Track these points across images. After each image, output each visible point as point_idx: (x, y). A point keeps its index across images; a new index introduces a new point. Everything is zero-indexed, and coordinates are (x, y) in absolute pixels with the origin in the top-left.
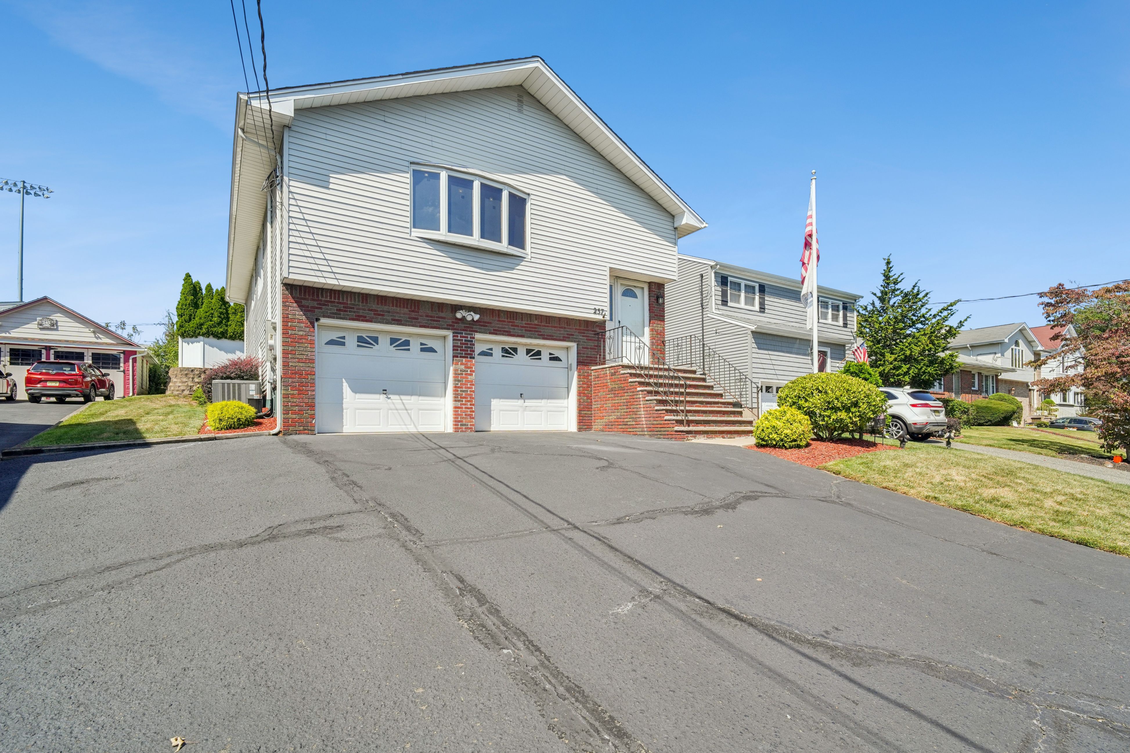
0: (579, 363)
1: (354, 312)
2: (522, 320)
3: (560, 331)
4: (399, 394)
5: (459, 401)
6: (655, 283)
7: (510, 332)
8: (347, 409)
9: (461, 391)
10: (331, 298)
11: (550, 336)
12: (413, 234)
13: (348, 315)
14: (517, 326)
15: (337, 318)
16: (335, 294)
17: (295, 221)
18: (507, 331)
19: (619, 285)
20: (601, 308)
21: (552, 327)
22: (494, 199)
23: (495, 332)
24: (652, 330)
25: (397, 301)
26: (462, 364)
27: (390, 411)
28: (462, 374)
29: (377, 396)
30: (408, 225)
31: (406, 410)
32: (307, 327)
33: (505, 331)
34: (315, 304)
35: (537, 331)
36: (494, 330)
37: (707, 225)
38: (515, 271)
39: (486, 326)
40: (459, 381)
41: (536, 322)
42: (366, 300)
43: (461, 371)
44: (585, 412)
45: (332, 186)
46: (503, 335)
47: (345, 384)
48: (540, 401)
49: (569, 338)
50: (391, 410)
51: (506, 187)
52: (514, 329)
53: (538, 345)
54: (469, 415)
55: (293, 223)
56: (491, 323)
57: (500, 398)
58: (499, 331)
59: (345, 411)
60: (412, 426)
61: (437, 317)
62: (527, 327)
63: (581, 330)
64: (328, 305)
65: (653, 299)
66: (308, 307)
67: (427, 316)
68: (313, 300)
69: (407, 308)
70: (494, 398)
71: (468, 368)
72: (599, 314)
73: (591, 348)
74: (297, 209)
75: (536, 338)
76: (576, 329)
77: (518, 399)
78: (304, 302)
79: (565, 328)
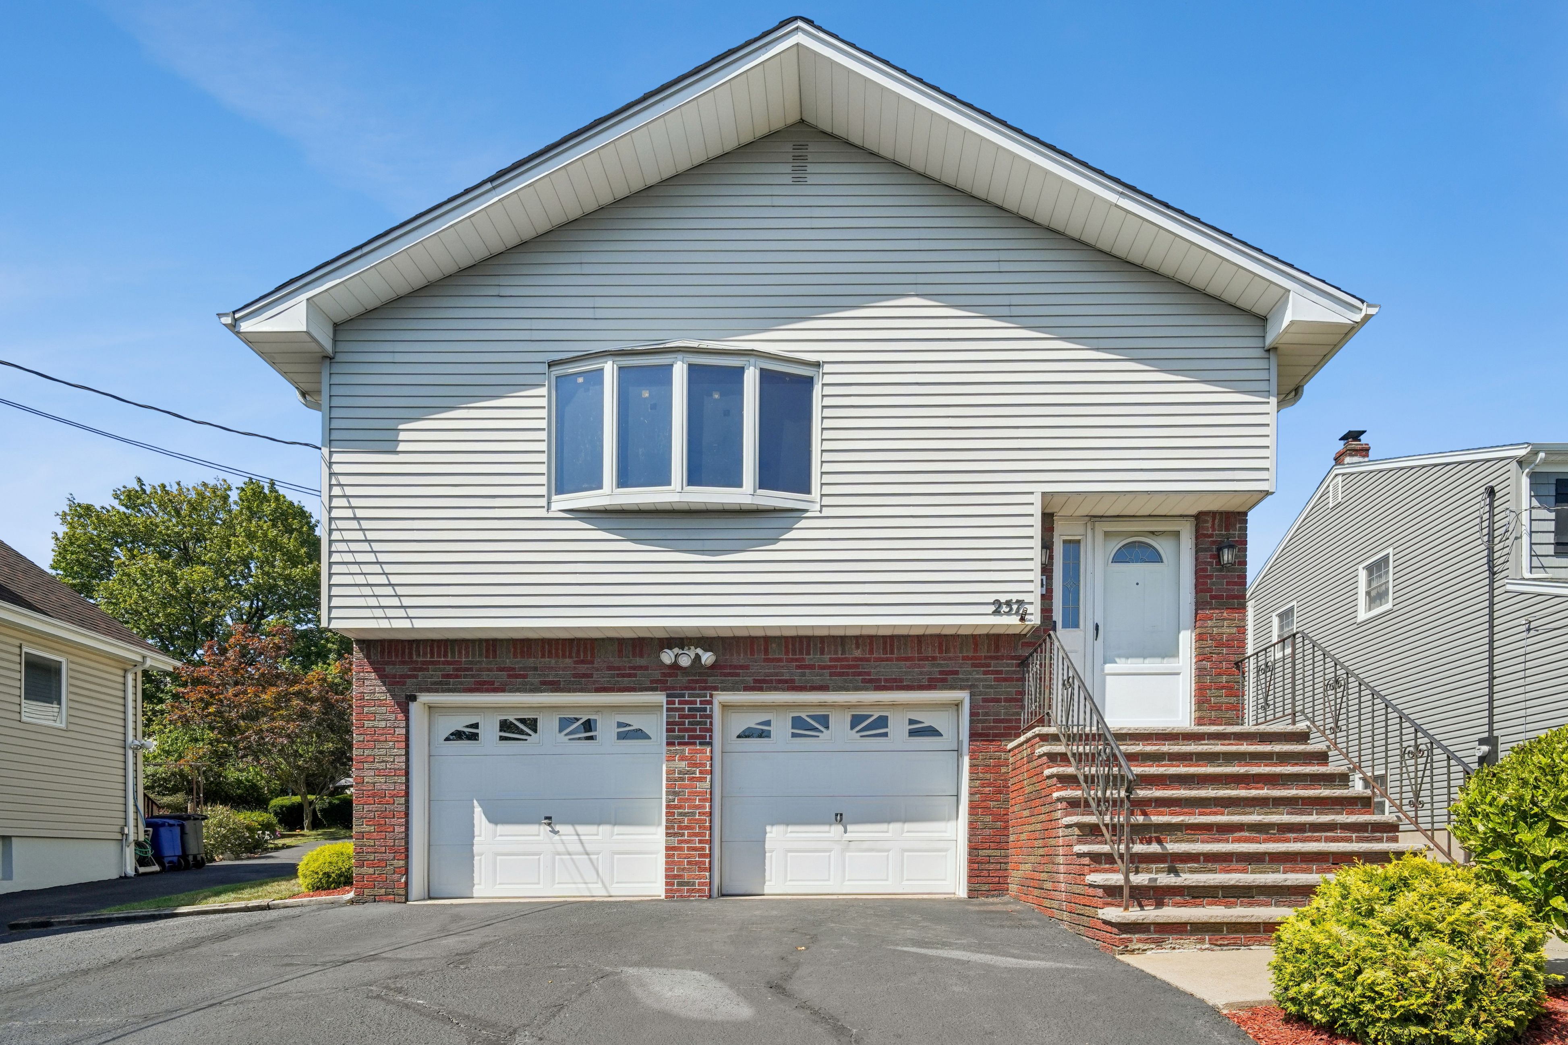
0: (974, 736)
1: (473, 676)
2: (822, 653)
3: (919, 666)
4: (573, 822)
5: (675, 834)
6: (1213, 514)
7: (793, 681)
8: (481, 855)
9: (680, 814)
10: (432, 656)
11: (895, 680)
12: (555, 506)
13: (461, 683)
14: (811, 667)
15: (443, 691)
16: (439, 647)
17: (341, 524)
18: (786, 681)
19: (1100, 537)
20: (1014, 597)
21: (898, 659)
22: (721, 395)
23: (758, 686)
24: (1200, 638)
25: (550, 645)
26: (682, 759)
27: (557, 857)
28: (683, 779)
29: (533, 828)
30: (543, 491)
31: (587, 854)
32: (393, 712)
33: (780, 681)
34: (405, 669)
35: (860, 674)
36: (755, 681)
37: (1372, 311)
38: (780, 545)
39: (738, 675)
40: (675, 794)
41: (858, 653)
42: (495, 651)
43: (680, 772)
44: (988, 852)
45: (401, 447)
46: (776, 689)
47: (478, 810)
48: (884, 827)
49: (944, 680)
50: (559, 854)
51: (752, 360)
52: (804, 675)
53: (877, 705)
54: (697, 863)
55: (338, 530)
56: (747, 667)
57: (787, 823)
58: (765, 681)
59: (476, 858)
60: (600, 885)
61: (631, 668)
62: (836, 667)
63: (980, 658)
64: (427, 670)
65: (1206, 557)
66: (394, 676)
67: (610, 668)
68: (403, 663)
69: (570, 657)
70: (773, 824)
71: (695, 765)
72: (1008, 613)
73: (1006, 700)
74: (343, 502)
75: (857, 689)
76: (964, 658)
77: (831, 824)
78: (389, 669)
79: (934, 658)
